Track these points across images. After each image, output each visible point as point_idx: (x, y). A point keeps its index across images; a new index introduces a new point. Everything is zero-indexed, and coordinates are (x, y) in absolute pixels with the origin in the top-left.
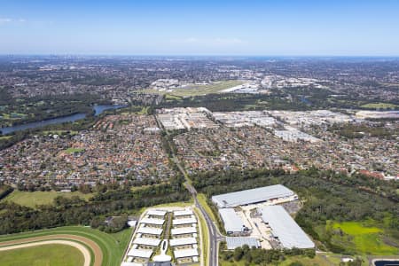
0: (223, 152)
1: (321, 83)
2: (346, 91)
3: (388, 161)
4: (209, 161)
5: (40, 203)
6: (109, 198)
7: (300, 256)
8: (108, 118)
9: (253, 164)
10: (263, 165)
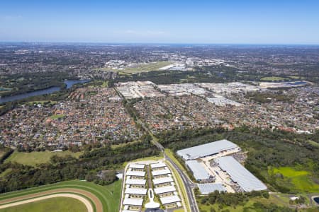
0: (175, 115)
1: (229, 63)
2: (247, 68)
3: (295, 119)
4: (166, 123)
5: (38, 162)
6: (96, 155)
7: (258, 197)
8: (78, 90)
9: (200, 124)
10: (207, 125)
